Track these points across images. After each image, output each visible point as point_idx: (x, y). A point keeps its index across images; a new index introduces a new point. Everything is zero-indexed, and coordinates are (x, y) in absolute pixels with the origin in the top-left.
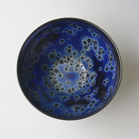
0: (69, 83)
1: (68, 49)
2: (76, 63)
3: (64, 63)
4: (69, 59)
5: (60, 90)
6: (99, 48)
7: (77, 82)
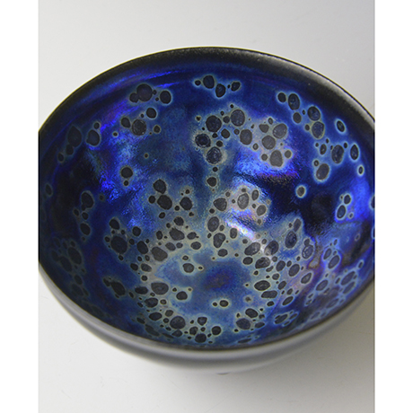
0: (224, 304)
1: (157, 198)
2: (209, 236)
3: (171, 254)
4: (177, 235)
5: (209, 335)
6: (256, 127)
7: (251, 286)
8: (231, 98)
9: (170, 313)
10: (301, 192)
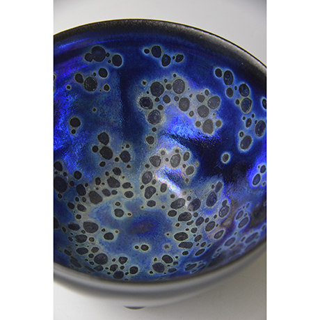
0: (144, 248)
1: (100, 148)
2: (142, 187)
3: (105, 199)
4: (113, 183)
5: (127, 274)
6: (194, 97)
7: (171, 236)
8: (175, 68)
9: (95, 249)
10: (226, 158)
